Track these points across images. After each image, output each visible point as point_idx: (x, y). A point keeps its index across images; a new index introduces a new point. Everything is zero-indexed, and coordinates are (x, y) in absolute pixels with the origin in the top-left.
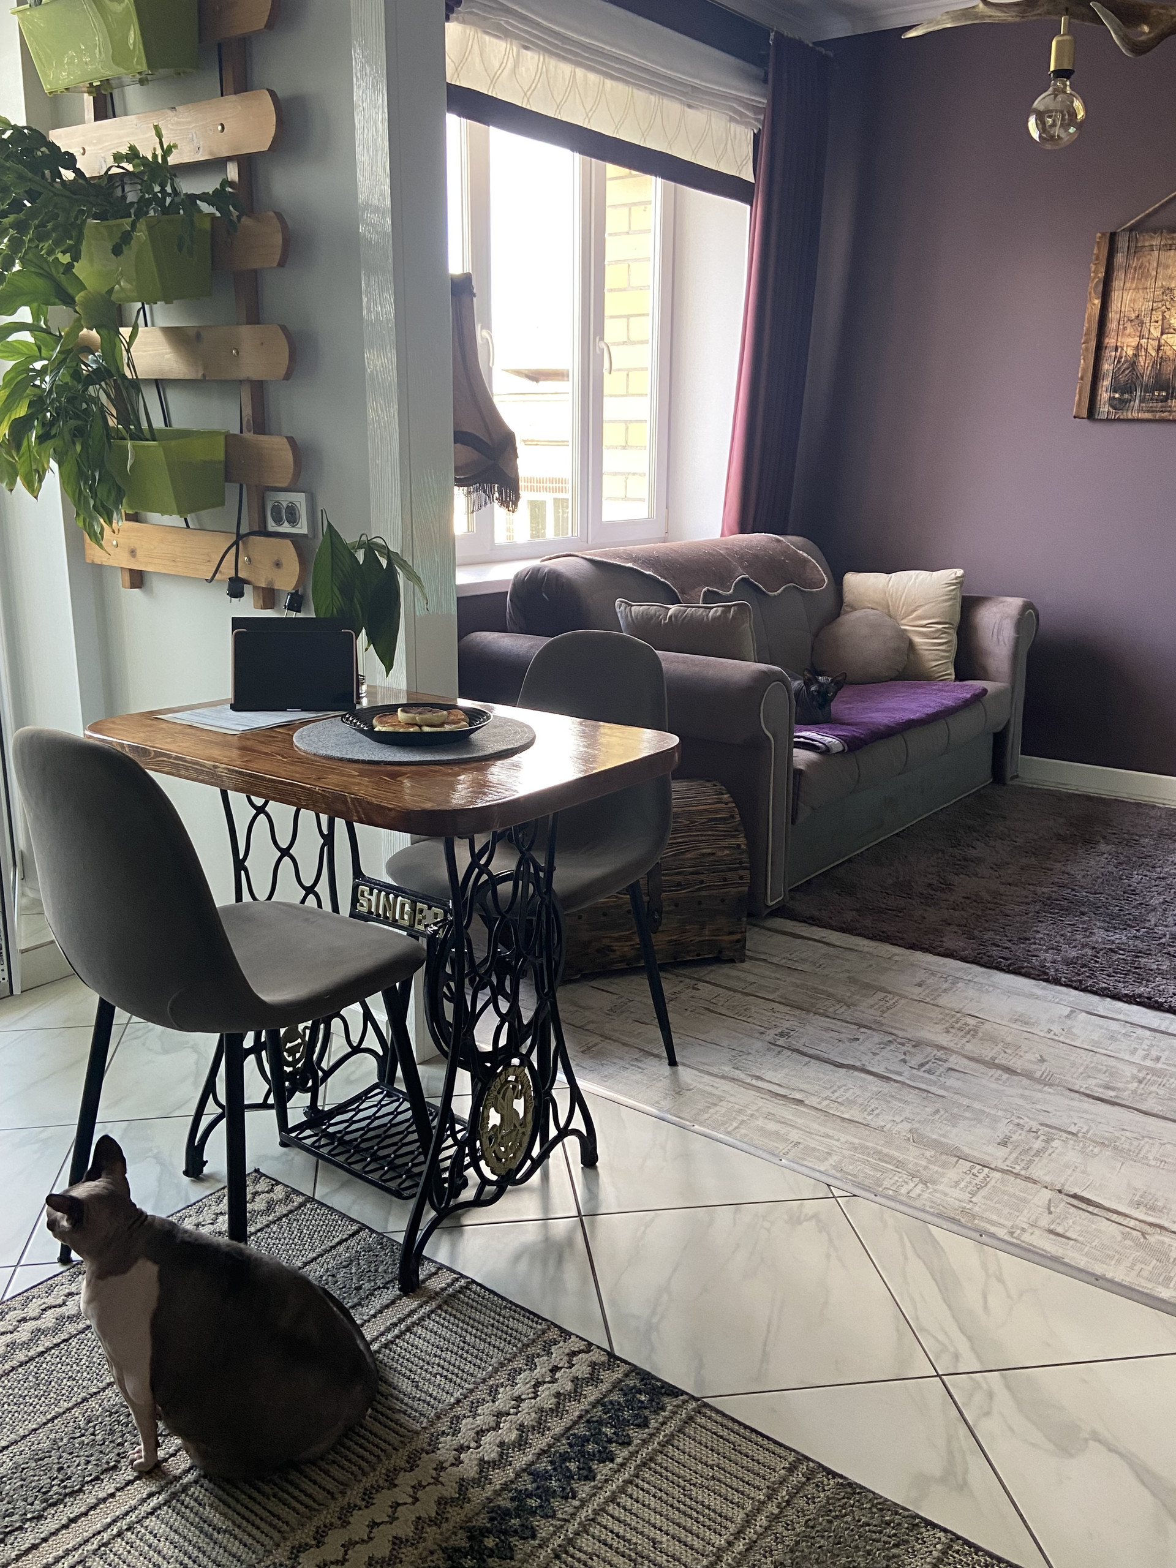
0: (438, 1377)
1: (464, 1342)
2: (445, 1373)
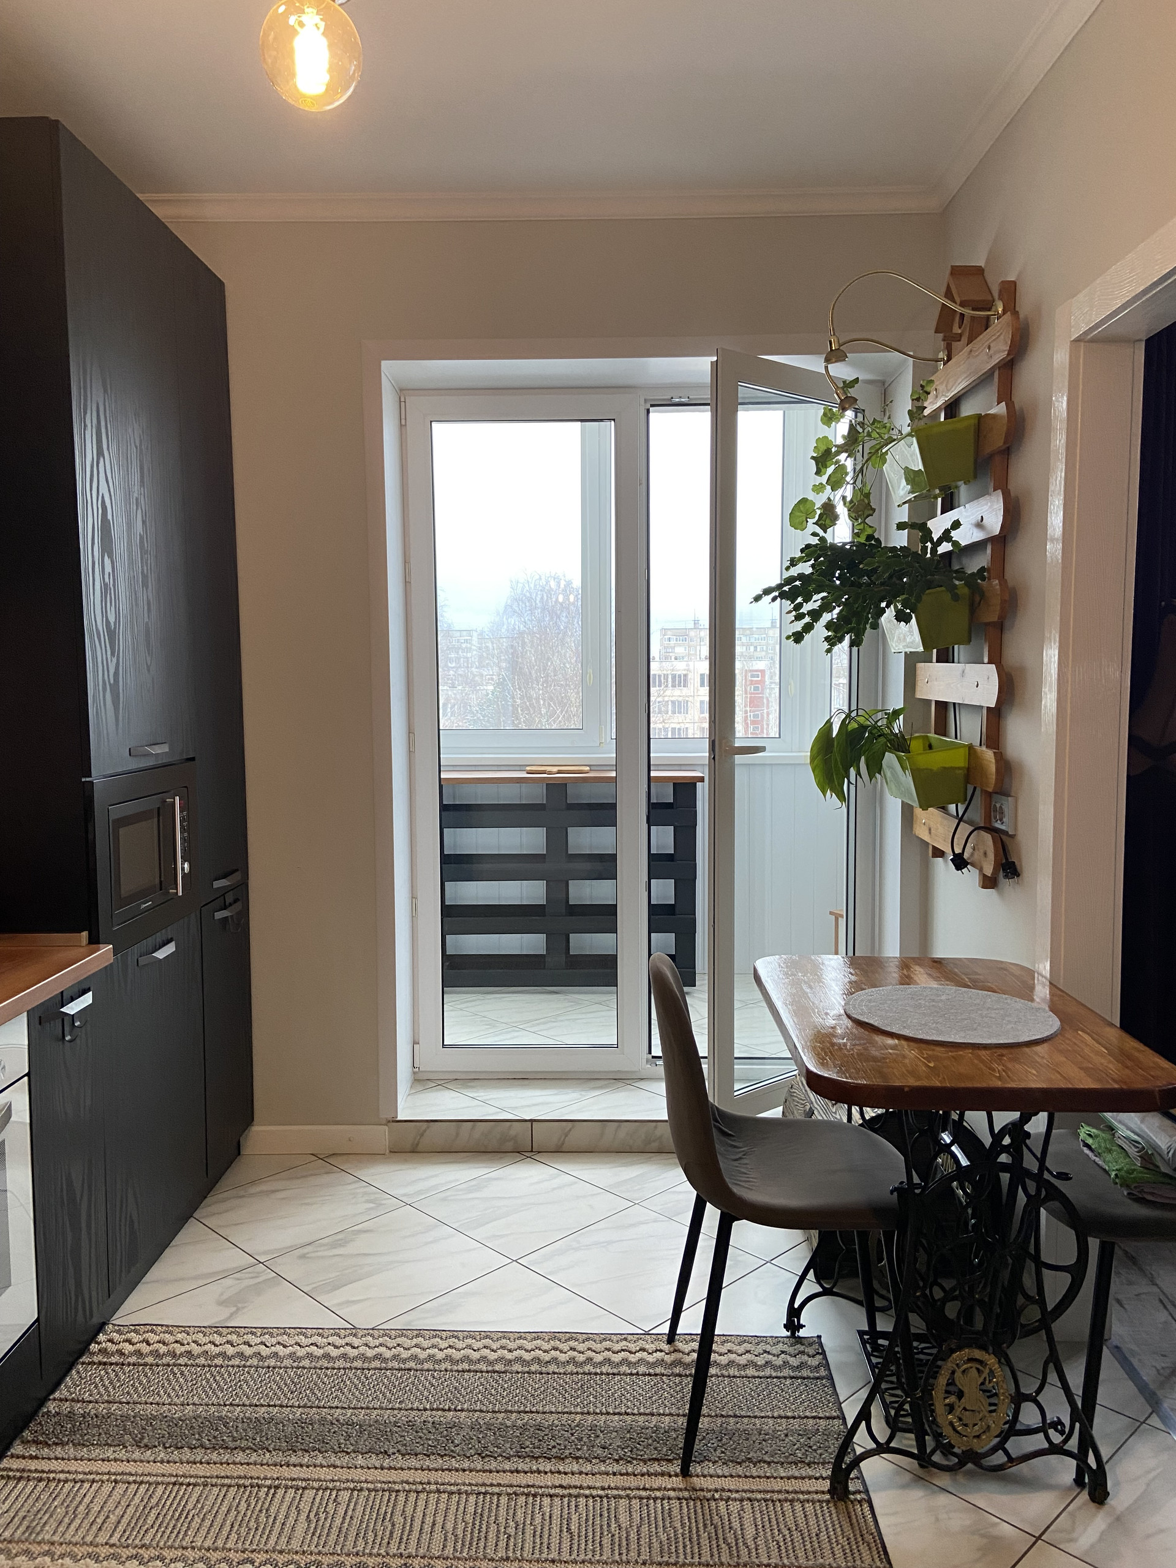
0: (775, 1543)
1: (817, 1535)
2: (782, 1544)
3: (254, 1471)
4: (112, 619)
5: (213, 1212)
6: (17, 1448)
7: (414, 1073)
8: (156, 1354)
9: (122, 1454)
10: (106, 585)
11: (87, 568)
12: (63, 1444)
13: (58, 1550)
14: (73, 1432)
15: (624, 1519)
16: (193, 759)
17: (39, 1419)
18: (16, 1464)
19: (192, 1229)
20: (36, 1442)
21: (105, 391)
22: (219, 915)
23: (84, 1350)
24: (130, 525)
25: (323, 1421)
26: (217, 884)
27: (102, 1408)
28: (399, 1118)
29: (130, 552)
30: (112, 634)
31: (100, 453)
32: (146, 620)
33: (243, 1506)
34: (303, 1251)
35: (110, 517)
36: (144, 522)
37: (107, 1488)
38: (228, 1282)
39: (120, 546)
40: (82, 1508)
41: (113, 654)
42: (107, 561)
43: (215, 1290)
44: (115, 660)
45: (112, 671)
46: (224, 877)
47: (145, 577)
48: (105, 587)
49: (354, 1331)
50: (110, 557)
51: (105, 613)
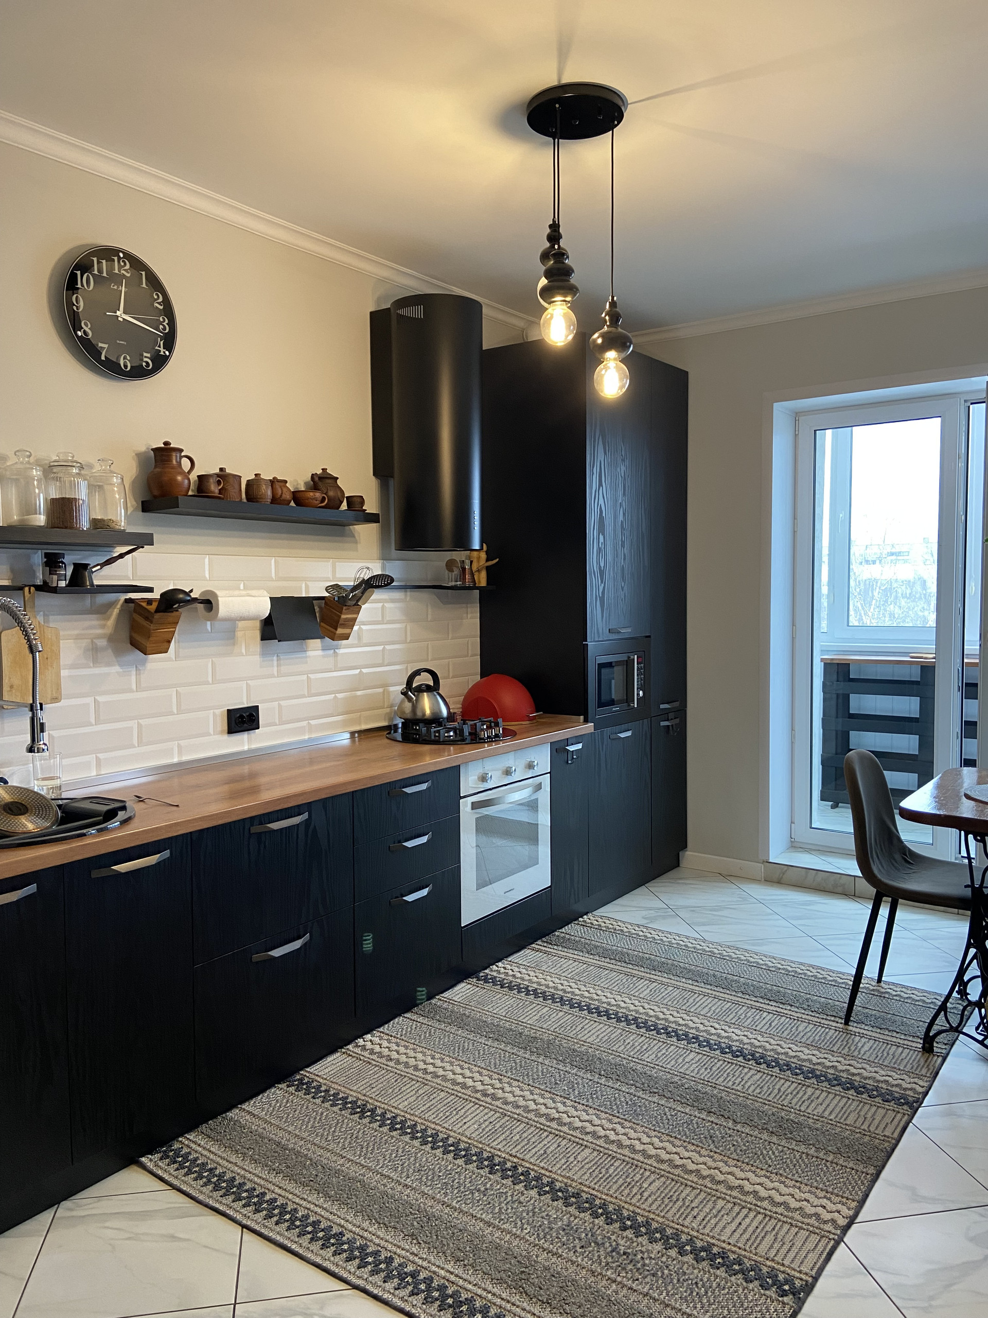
3: (634, 972)
4: (602, 565)
5: (654, 886)
6: (539, 942)
7: (791, 842)
8: (608, 927)
9: (581, 954)
10: (600, 548)
11: (589, 541)
12: (557, 945)
13: (546, 973)
14: (563, 942)
15: (800, 1029)
16: (649, 637)
17: (551, 935)
18: (537, 947)
19: (642, 889)
20: (547, 942)
21: (605, 453)
22: (663, 724)
23: (577, 919)
24: (615, 517)
25: (672, 965)
26: (662, 706)
27: (577, 939)
28: (770, 861)
29: (615, 531)
30: (602, 572)
31: (600, 485)
32: (622, 563)
33: (624, 981)
34: (693, 909)
35: (604, 515)
36: (624, 514)
37: (571, 962)
38: (652, 912)
39: (609, 528)
40: (559, 965)
41: (602, 582)
42: (601, 537)
43: (644, 913)
44: (603, 585)
45: (601, 591)
46: (667, 703)
47: (623, 542)
48: (599, 550)
49: (704, 941)
50: (603, 534)
51: (598, 563)
